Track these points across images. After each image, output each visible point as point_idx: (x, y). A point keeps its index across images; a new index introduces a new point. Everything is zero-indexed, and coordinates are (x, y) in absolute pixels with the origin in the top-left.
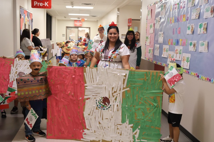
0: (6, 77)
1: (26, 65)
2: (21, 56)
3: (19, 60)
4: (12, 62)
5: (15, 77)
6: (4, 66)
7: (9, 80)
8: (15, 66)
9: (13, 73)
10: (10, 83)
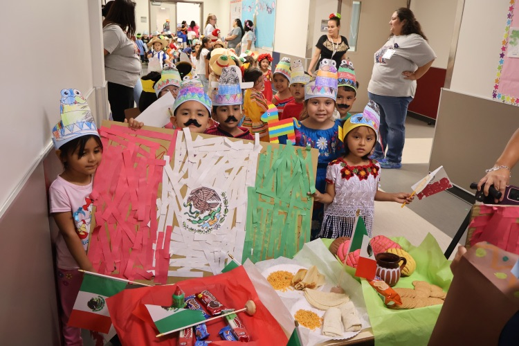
0: (141, 213)
1: (221, 158)
2: (195, 107)
3: (194, 139)
4: (167, 144)
5: (180, 209)
6: (136, 165)
7: (155, 222)
8: (177, 164)
9: (172, 194)
10: (161, 234)
